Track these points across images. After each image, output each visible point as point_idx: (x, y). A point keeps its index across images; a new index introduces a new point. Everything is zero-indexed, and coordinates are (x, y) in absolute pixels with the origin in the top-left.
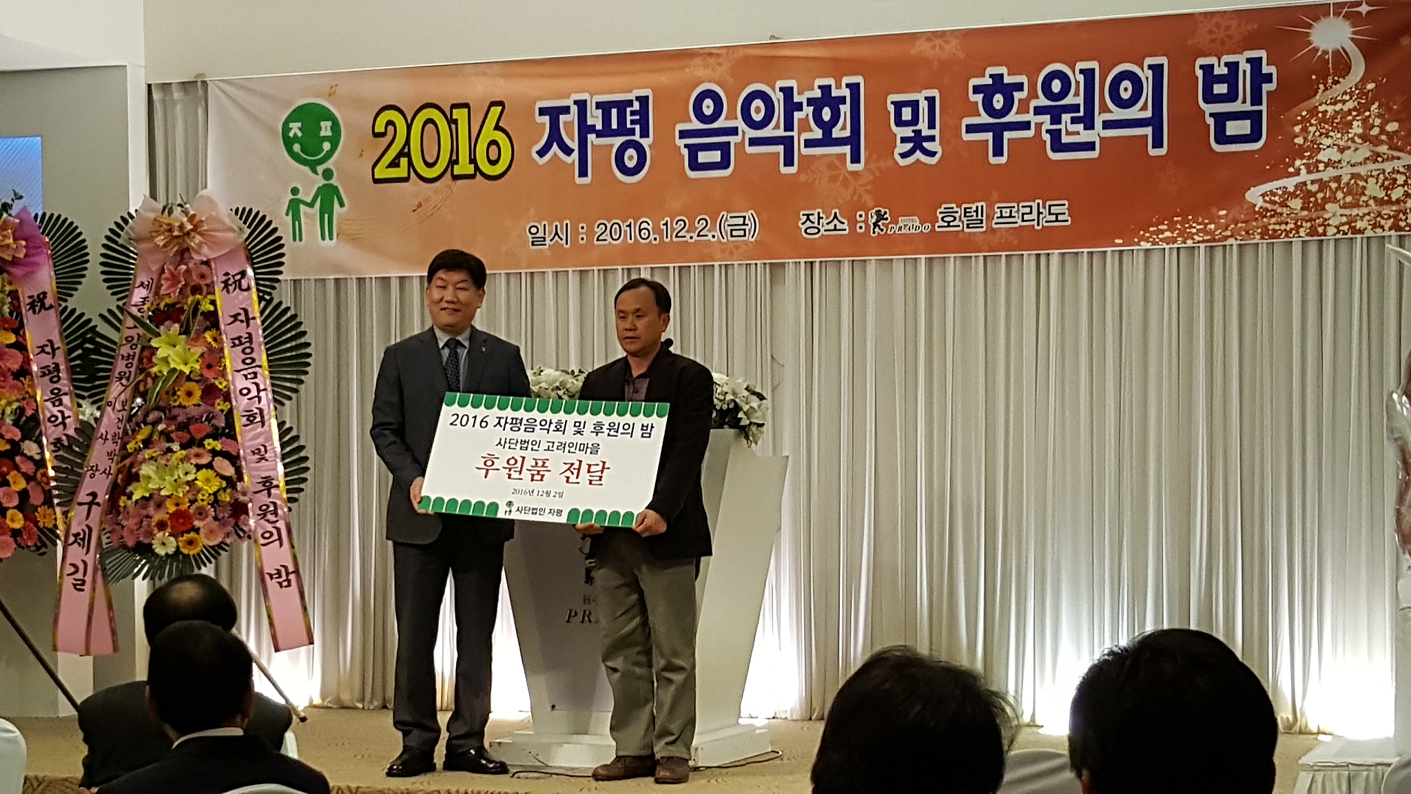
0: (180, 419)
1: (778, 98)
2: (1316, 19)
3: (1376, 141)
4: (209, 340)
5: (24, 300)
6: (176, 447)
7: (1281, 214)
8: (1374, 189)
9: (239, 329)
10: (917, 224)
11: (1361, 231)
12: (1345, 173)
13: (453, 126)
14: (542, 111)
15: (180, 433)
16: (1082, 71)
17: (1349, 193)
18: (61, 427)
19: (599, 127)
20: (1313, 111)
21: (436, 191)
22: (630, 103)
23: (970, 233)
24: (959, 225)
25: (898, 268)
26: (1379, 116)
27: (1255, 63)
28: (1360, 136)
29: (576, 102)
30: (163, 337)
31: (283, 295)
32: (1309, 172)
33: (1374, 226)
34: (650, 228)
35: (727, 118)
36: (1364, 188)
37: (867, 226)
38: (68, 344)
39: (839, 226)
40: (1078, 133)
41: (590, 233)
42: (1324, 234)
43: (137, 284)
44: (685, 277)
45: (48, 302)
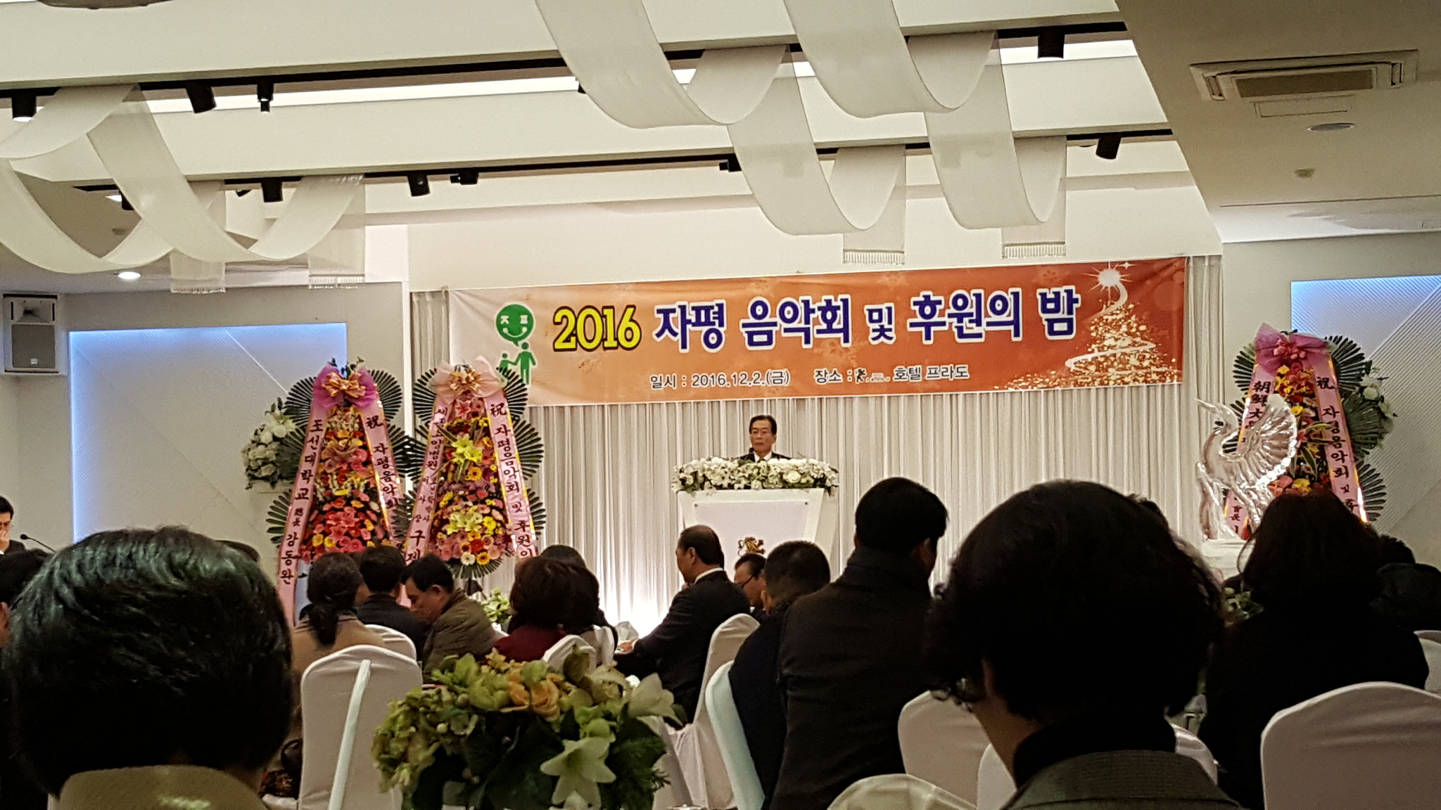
0: (471, 488)
1: (801, 306)
2: (1101, 270)
3: (1134, 335)
4: (486, 443)
5: (365, 421)
6: (470, 504)
7: (1084, 374)
8: (1133, 361)
9: (501, 437)
10: (882, 376)
11: (1127, 383)
12: (1118, 352)
13: (604, 319)
14: (659, 311)
15: (471, 496)
16: (974, 295)
17: (1121, 363)
18: (391, 494)
19: (694, 320)
20: (1101, 319)
21: (594, 357)
22: (712, 307)
23: (912, 383)
24: (907, 378)
25: (872, 402)
26: (1135, 322)
27: (1069, 292)
28: (1126, 333)
29: (680, 306)
30: (458, 441)
31: (525, 417)
32: (1099, 351)
33: (1134, 380)
34: (725, 378)
35: (771, 317)
36: (1128, 360)
37: (854, 378)
38: (393, 444)
39: (837, 378)
40: (972, 328)
41: (689, 381)
42: (1108, 384)
43: (437, 411)
44: (746, 407)
45: (379, 422)
